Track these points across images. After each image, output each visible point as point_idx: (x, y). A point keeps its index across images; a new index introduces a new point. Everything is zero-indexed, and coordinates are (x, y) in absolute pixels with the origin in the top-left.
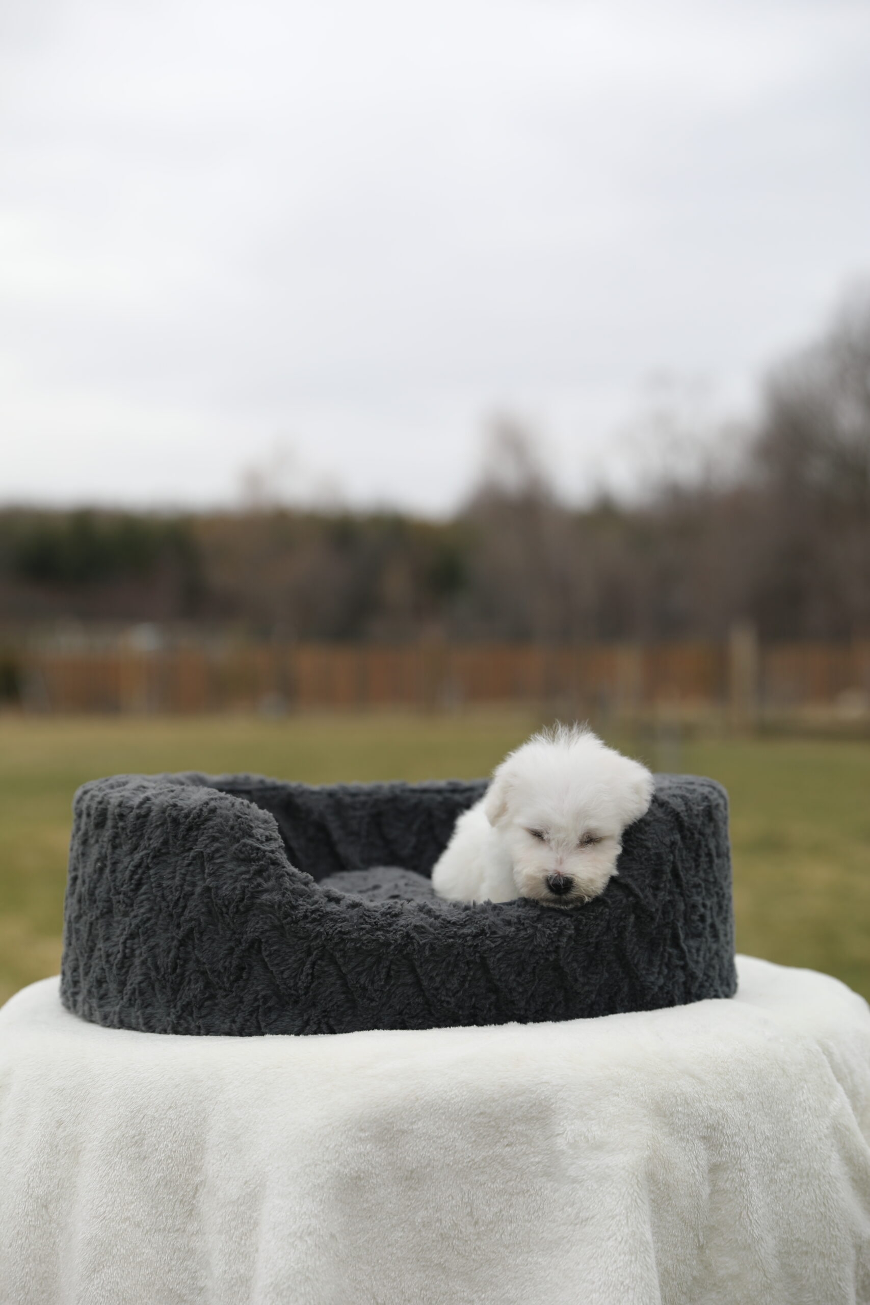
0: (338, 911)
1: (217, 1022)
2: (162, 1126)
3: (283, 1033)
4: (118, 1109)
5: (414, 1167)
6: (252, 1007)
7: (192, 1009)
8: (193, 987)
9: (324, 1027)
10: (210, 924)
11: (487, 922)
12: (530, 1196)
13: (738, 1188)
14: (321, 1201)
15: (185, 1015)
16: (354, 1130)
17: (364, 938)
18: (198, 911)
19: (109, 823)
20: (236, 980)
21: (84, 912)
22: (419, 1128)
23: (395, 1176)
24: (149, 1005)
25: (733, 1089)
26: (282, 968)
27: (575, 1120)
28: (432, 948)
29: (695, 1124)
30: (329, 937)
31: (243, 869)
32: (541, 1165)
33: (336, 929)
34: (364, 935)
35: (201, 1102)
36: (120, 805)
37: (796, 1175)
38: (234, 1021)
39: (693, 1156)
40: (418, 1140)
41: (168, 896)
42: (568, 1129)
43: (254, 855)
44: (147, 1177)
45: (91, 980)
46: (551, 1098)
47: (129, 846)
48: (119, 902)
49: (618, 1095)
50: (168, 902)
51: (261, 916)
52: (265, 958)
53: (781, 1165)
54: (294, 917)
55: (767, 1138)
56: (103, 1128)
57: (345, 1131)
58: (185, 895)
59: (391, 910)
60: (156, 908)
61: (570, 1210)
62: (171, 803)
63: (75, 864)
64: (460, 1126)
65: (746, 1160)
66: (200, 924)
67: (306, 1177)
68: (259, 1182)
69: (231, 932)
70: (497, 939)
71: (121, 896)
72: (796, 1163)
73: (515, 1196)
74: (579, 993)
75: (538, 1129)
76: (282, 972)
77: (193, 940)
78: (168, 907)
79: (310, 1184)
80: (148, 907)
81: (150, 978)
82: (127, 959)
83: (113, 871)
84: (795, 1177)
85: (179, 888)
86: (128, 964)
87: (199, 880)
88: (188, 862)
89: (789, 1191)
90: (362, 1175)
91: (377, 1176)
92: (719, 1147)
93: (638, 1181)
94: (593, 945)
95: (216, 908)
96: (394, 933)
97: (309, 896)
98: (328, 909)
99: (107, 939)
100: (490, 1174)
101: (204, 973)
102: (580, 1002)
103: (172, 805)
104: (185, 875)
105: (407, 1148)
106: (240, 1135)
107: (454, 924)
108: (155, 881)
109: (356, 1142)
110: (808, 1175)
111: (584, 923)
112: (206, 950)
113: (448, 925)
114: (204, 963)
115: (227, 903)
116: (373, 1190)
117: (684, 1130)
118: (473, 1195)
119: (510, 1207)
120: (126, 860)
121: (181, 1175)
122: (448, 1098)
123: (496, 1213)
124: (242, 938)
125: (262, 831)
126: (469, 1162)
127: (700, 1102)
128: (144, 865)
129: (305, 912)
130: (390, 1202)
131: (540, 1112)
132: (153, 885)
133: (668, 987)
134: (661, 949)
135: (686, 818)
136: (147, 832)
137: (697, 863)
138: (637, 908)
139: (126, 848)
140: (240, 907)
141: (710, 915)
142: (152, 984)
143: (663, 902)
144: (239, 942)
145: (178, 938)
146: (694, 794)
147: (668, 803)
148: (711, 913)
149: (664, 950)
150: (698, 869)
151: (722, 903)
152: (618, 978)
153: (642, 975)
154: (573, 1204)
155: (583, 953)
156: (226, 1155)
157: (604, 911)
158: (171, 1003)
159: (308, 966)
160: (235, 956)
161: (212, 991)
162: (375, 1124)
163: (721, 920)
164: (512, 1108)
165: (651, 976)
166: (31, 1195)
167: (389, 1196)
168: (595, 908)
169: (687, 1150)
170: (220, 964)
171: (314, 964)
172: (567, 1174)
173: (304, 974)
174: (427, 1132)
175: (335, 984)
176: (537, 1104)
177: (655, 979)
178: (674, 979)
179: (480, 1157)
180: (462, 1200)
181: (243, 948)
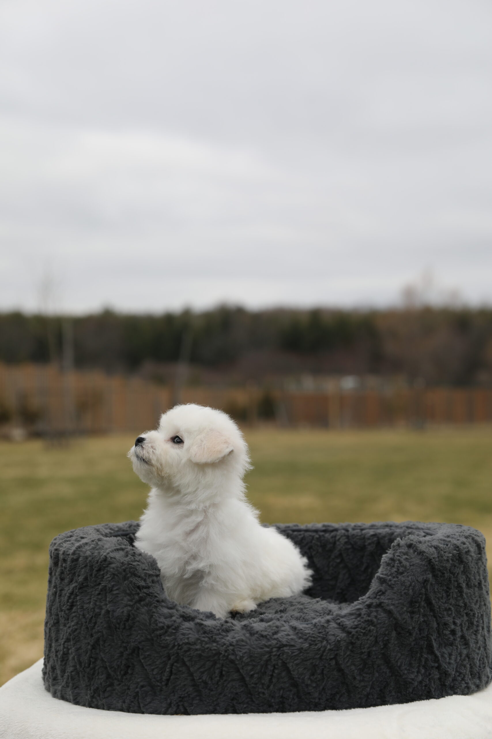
1: (115, 702)
6: (134, 692)
7: (100, 692)
8: (100, 677)
10: (109, 636)
15: (96, 695)
17: (204, 648)
18: (103, 626)
19: (60, 564)
20: (125, 674)
21: (48, 620)
24: (77, 687)
26: (153, 668)
28: (250, 656)
30: (180, 647)
31: (129, 599)
34: (204, 645)
36: (63, 553)
38: (124, 702)
41: (86, 615)
45: (50, 666)
48: (61, 617)
50: (86, 619)
52: (142, 660)
58: (96, 614)
60: (80, 623)
66: (103, 635)
69: (121, 642)
70: (297, 650)
71: (63, 613)
76: (153, 670)
77: (99, 645)
78: (86, 622)
80: (75, 621)
81: (77, 669)
82: (66, 654)
83: (60, 596)
85: (92, 610)
86: (66, 659)
87: (104, 605)
88: (99, 592)
94: (366, 654)
95: (112, 625)
97: (170, 617)
98: (182, 627)
99: (57, 641)
101: (106, 668)
102: (358, 693)
107: (266, 637)
108: (80, 604)
112: (107, 653)
113: (261, 638)
114: (106, 662)
115: (119, 621)
120: (66, 589)
124: (128, 646)
128: (75, 593)
132: (79, 607)
133: (426, 682)
134: (419, 655)
135: (437, 563)
136: (77, 571)
137: (448, 594)
138: (397, 626)
139: (66, 581)
140: (127, 624)
141: (460, 630)
142: (78, 673)
143: (419, 623)
144: (126, 648)
145: (92, 643)
146: (447, 545)
147: (424, 552)
148: (461, 628)
149: (422, 656)
150: (449, 598)
151: (472, 620)
152: (386, 676)
153: (404, 674)
155: (358, 659)
157: (372, 629)
158: (88, 686)
159: (169, 667)
160: (123, 658)
161: (111, 680)
163: (472, 633)
165: (411, 675)
168: (366, 627)
170: (115, 664)
171: (172, 665)
173: (166, 672)
175: (186, 679)
177: (415, 677)
178: (431, 677)
181: (128, 653)
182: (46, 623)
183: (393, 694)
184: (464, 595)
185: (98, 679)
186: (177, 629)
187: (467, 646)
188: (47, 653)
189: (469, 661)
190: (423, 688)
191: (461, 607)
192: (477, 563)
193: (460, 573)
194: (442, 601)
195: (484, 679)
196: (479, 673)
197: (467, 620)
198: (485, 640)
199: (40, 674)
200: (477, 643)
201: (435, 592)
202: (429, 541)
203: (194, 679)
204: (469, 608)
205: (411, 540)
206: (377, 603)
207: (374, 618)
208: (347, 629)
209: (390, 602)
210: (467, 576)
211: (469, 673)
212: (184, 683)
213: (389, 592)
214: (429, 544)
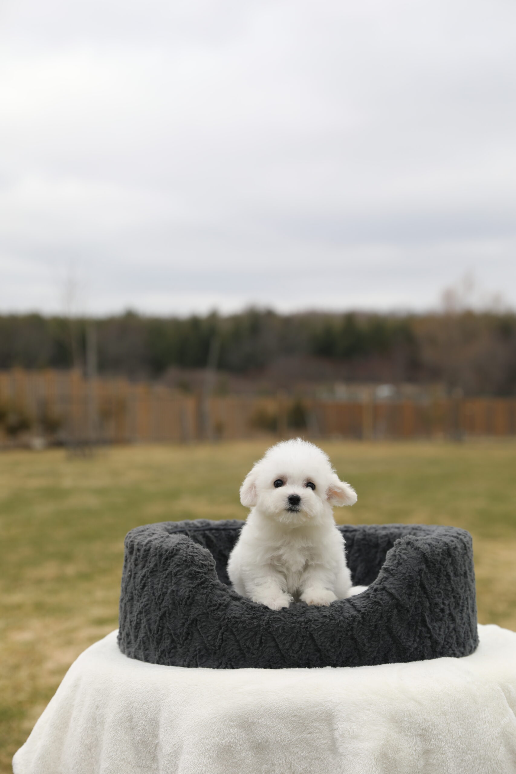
0: (236, 606)
1: (177, 661)
2: (140, 713)
3: (207, 667)
4: (121, 702)
5: (260, 742)
6: (193, 654)
7: (165, 653)
8: (166, 641)
9: (229, 666)
10: (175, 610)
11: (313, 615)
12: (321, 761)
14: (209, 757)
15: (162, 655)
16: (228, 721)
18: (169, 602)
19: (134, 552)
20: (187, 639)
21: (123, 597)
22: (262, 722)
23: (250, 746)
24: (148, 649)
25: (440, 709)
26: (208, 635)
27: (344, 722)
29: (415, 728)
30: (229, 620)
31: (189, 582)
32: (327, 745)
33: (233, 615)
35: (158, 701)
36: (138, 544)
37: (477, 758)
38: (185, 661)
39: (412, 745)
40: (261, 728)
41: (156, 593)
42: (340, 727)
43: (196, 575)
44: (134, 738)
45: (125, 633)
46: (332, 710)
48: (135, 594)
49: (369, 710)
50: (155, 596)
51: (198, 607)
52: (199, 629)
53: (468, 752)
55: (460, 737)
56: (114, 711)
57: (223, 721)
58: (163, 593)
60: (150, 599)
61: (339, 770)
62: (160, 544)
64: (284, 722)
65: (446, 748)
66: (169, 610)
67: (201, 744)
68: (180, 745)
69: (183, 614)
70: (319, 624)
71: (137, 591)
72: (477, 751)
73: (314, 760)
74: (366, 652)
75: (325, 726)
76: (208, 637)
77: (166, 617)
78: (155, 599)
79: (203, 748)
80: (146, 598)
81: (147, 635)
82: (138, 625)
83: (134, 578)
84: (477, 759)
85: (161, 590)
86: (138, 627)
87: (170, 586)
88: (166, 576)
89: (473, 767)
90: (232, 745)
91: (241, 745)
92: (430, 740)
93: (375, 757)
94: (373, 626)
95: (176, 602)
96: (263, 621)
97: (223, 597)
98: (230, 604)
99: (131, 613)
100: (300, 748)
101: (171, 635)
102: (368, 656)
103: (160, 546)
106: (174, 720)
107: (296, 615)
108: (150, 585)
109: (228, 727)
110: (484, 759)
111: (366, 615)
112: (172, 623)
113: (292, 616)
114: (171, 630)
115: (181, 599)
116: (238, 753)
117: (408, 730)
119: (311, 766)
120: (140, 572)
122: (278, 706)
123: (304, 768)
124: (189, 618)
125: (202, 561)
126: (289, 741)
127: (418, 715)
128: (146, 576)
130: (248, 760)
131: (326, 717)
132: (150, 587)
133: (420, 648)
134: (415, 628)
136: (148, 559)
137: (439, 580)
138: (398, 605)
139: (140, 566)
140: (188, 602)
141: (448, 609)
142: (148, 638)
143: (415, 602)
144: (187, 620)
145: (160, 615)
146: (438, 543)
147: (419, 548)
149: (417, 628)
150: (439, 583)
151: (459, 601)
152: (389, 644)
153: (403, 642)
154: (340, 767)
155: (368, 631)
156: (167, 729)
157: (379, 608)
158: (156, 649)
159: (220, 635)
160: (185, 627)
161: (175, 644)
162: (239, 718)
163: (458, 611)
164: (312, 713)
165: (409, 643)
166: (83, 743)
167: (247, 756)
168: (374, 606)
169: (409, 742)
170: (178, 631)
171: (223, 634)
172: (338, 751)
173: (218, 638)
174: (266, 724)
175: (234, 645)
176: (325, 712)
177: (412, 644)
178: (424, 644)
179: (295, 739)
180: (286, 761)
181: (188, 623)
182: (122, 600)
183: (395, 657)
184: (452, 581)
185: (165, 643)
186: (227, 606)
187: (454, 622)
188: (122, 623)
189: (455, 633)
190: (418, 653)
191: (449, 591)
192: (463, 557)
193: (449, 564)
194: (433, 586)
195: (468, 648)
196: (464, 643)
197: (455, 602)
198: (469, 617)
199: (116, 640)
200: (462, 619)
201: (428, 579)
202: (424, 539)
203: (240, 645)
204: (456, 592)
205: (409, 539)
206: (382, 587)
207: (380, 600)
208: (358, 608)
209: (392, 586)
210: (454, 568)
211: (456, 643)
212: (232, 648)
213: (391, 579)
214: (425, 542)
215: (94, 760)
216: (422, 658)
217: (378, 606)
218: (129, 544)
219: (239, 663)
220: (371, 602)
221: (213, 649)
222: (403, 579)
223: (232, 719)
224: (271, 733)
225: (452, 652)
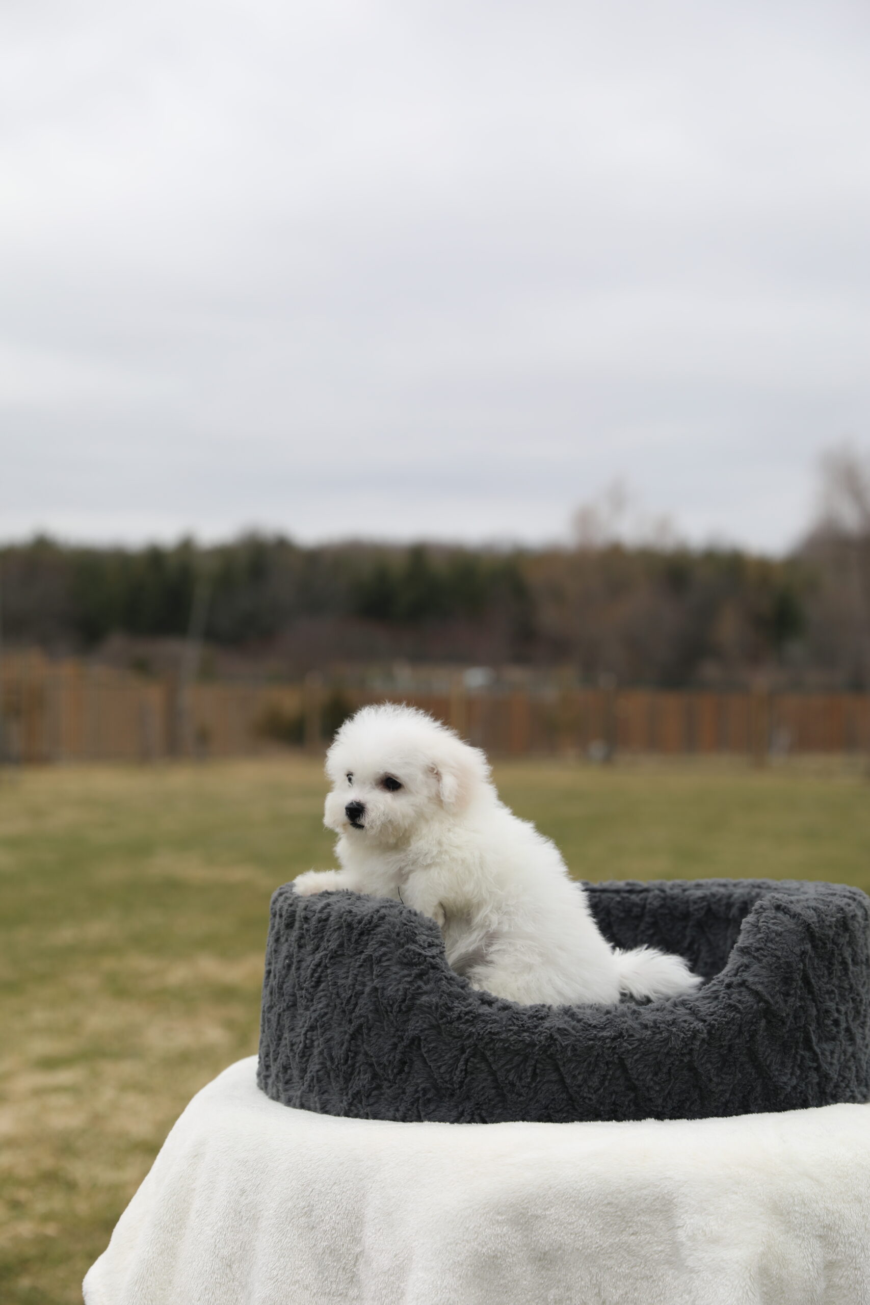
0: (490, 1013)
1: (383, 1110)
2: (327, 1200)
3: (440, 1121)
4: (291, 1182)
5: (547, 1249)
6: (413, 1098)
7: (361, 1097)
8: (362, 1077)
9: (477, 1118)
10: (377, 1021)
11: (625, 1026)
12: (653, 1281)
13: (853, 1285)
14: (460, 1276)
15: (355, 1102)
16: (492, 1213)
17: (512, 1039)
18: (367, 1008)
19: (297, 925)
20: (399, 1073)
21: (275, 1003)
22: (551, 1214)
23: (529, 1256)
24: (325, 1092)
25: (851, 1192)
26: (439, 1064)
27: (694, 1215)
28: (574, 1049)
29: (812, 1224)
30: (480, 1037)
31: (406, 972)
32: (664, 1254)
33: (486, 1030)
34: (511, 1036)
35: (361, 1180)
36: (305, 909)
38: (397, 1110)
39: (808, 1252)
40: (550, 1225)
41: (342, 994)
42: (687, 1223)
43: (417, 959)
44: (315, 1245)
45: (279, 1066)
46: (673, 1193)
47: (312, 946)
48: (302, 997)
49: (736, 1193)
50: (341, 999)
52: (424, 1054)
54: (449, 1018)
56: (278, 1199)
57: (484, 1214)
58: (356, 993)
59: (538, 1013)
60: (332, 1004)
61: (687, 1297)
62: (347, 909)
63: (270, 959)
64: (589, 1214)
65: (862, 1259)
66: (368, 1021)
67: (447, 1254)
68: (406, 1255)
69: (394, 1029)
70: (636, 1042)
73: (640, 1281)
74: (714, 1092)
75: (661, 1220)
76: (439, 1067)
77: (362, 1034)
78: (342, 1004)
79: (451, 1261)
80: (325, 1002)
81: (326, 1067)
82: (307, 1049)
83: (298, 969)
85: (351, 987)
86: (308, 1054)
87: (369, 980)
88: (360, 963)
90: (499, 1254)
91: (513, 1255)
92: (835, 1245)
93: (751, 1275)
94: (726, 1048)
95: (382, 1007)
96: (539, 1035)
97: (464, 998)
98: (481, 1011)
99: (292, 1030)
100: (616, 1259)
101: (371, 1065)
102: (715, 1100)
103: (348, 912)
104: (357, 975)
105: (540, 1231)
106: (393, 1212)
107: (595, 1027)
108: (331, 980)
109: (493, 1224)
111: (716, 1028)
112: (373, 1044)
113: (589, 1028)
114: (371, 1057)
115: (391, 1002)
116: (509, 1268)
117: (800, 1228)
118: (600, 1278)
119: (634, 1290)
120: (309, 959)
121: (343, 1245)
122: (578, 1188)
123: (622, 1295)
124: (404, 1035)
125: (425, 937)
126: (597, 1247)
127: (817, 1202)
128: (323, 964)
129: (459, 1014)
130: (525, 1280)
131: (663, 1205)
132: (330, 983)
133: (802, 1087)
134: (793, 1051)
135: (817, 929)
136: (327, 934)
137: (831, 971)
138: (768, 1013)
139: (309, 948)
140: (402, 1007)
141: (845, 1020)
142: (328, 1073)
143: (794, 1008)
144: (401, 1038)
145: (350, 1031)
146: (828, 906)
147: (800, 914)
148: (846, 1018)
149: (797, 1053)
150: (832, 976)
151: (859, 1008)
152: (751, 1079)
153: (774, 1075)
154: (690, 1292)
155: (716, 1055)
156: (380, 1229)
157: (736, 1016)
158: (343, 1090)
159: (462, 1063)
160: (398, 1051)
161: (378, 1081)
162: (511, 1209)
163: (859, 1025)
164: (638, 1200)
165: (783, 1077)
166: (218, 1255)
167: (524, 1274)
168: (728, 1014)
169: (803, 1248)
170: (385, 1058)
171: (467, 1061)
172: (686, 1264)
173: (459, 1069)
174: (559, 1218)
175: (486, 1080)
176: (660, 1198)
177: (788, 1080)
178: (807, 1080)
179: (607, 1243)
180: (591, 1282)
181: (405, 1044)
182: (271, 1008)
183: (760, 1102)
184: (850, 974)
187: (853, 1042)
189: (854, 1062)
190: (798, 1095)
191: (846, 989)
192: (864, 933)
193: (845, 944)
194: (823, 980)
196: (866, 1079)
197: (853, 1008)
200: (864, 1038)
202: (803, 901)
203: (497, 1080)
204: (855, 991)
205: (777, 899)
206: (740, 981)
207: (738, 1002)
208: (701, 1016)
209: (757, 979)
210: (853, 949)
211: (855, 1080)
212: (483, 1085)
213: (755, 967)
214: (806, 905)
215: (237, 1283)
216: (805, 1105)
217: (734, 1013)
218: (287, 910)
219: (494, 1112)
220: (722, 1006)
221: (448, 1088)
222: (776, 967)
223: (500, 1211)
224: (566, 1234)
225: (851, 1094)
